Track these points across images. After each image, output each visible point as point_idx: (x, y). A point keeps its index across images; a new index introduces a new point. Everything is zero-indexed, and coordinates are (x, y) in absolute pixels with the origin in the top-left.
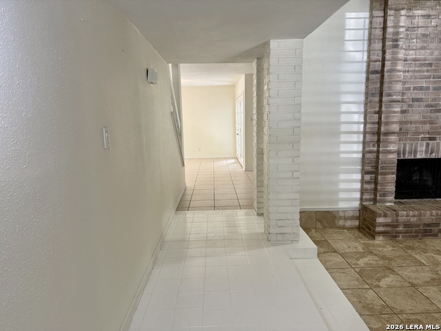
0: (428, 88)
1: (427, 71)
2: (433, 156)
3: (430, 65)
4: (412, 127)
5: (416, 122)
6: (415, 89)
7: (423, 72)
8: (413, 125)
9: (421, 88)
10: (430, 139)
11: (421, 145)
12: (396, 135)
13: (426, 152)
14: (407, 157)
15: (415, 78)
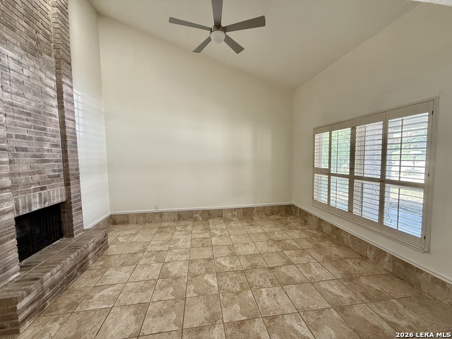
0: (30, 138)
1: (27, 120)
2: (47, 205)
3: (29, 114)
4: (22, 179)
5: (24, 174)
6: (17, 137)
7: (23, 120)
8: (22, 177)
9: (24, 137)
10: (42, 189)
11: (35, 197)
12: (8, 190)
13: (40, 202)
14: (22, 213)
15: (15, 125)
